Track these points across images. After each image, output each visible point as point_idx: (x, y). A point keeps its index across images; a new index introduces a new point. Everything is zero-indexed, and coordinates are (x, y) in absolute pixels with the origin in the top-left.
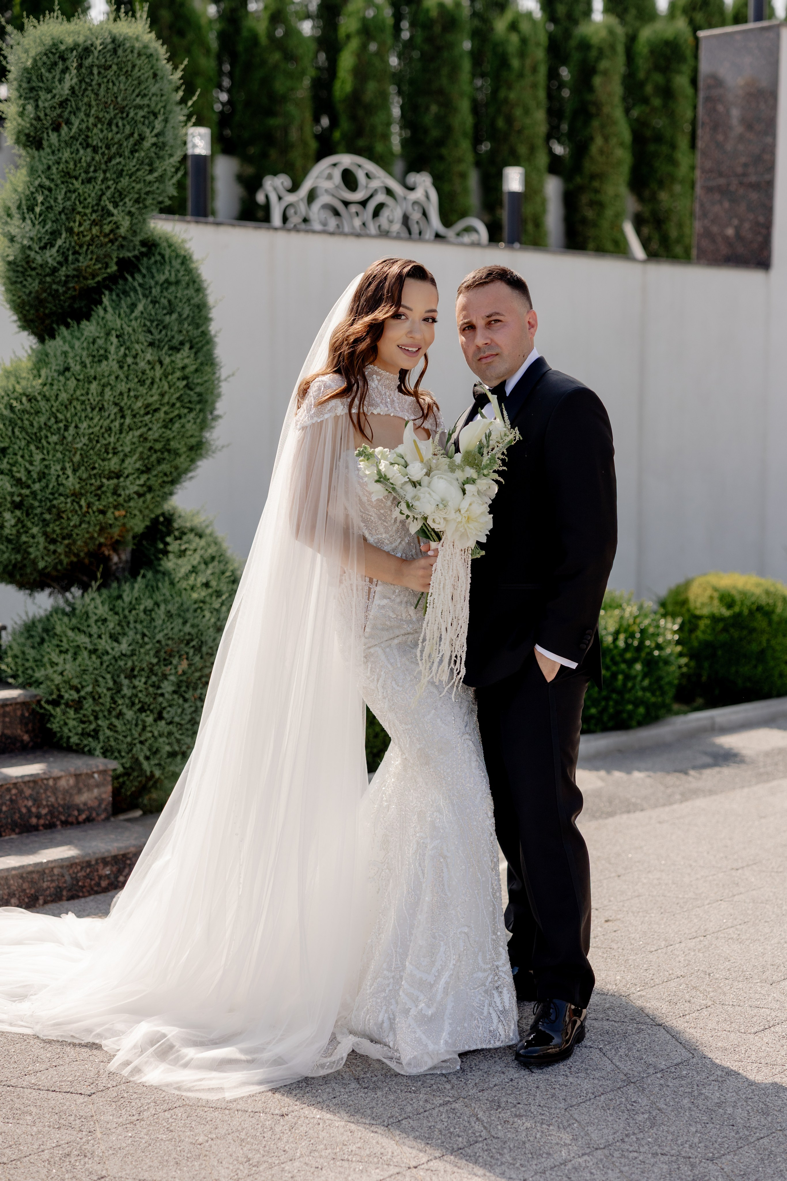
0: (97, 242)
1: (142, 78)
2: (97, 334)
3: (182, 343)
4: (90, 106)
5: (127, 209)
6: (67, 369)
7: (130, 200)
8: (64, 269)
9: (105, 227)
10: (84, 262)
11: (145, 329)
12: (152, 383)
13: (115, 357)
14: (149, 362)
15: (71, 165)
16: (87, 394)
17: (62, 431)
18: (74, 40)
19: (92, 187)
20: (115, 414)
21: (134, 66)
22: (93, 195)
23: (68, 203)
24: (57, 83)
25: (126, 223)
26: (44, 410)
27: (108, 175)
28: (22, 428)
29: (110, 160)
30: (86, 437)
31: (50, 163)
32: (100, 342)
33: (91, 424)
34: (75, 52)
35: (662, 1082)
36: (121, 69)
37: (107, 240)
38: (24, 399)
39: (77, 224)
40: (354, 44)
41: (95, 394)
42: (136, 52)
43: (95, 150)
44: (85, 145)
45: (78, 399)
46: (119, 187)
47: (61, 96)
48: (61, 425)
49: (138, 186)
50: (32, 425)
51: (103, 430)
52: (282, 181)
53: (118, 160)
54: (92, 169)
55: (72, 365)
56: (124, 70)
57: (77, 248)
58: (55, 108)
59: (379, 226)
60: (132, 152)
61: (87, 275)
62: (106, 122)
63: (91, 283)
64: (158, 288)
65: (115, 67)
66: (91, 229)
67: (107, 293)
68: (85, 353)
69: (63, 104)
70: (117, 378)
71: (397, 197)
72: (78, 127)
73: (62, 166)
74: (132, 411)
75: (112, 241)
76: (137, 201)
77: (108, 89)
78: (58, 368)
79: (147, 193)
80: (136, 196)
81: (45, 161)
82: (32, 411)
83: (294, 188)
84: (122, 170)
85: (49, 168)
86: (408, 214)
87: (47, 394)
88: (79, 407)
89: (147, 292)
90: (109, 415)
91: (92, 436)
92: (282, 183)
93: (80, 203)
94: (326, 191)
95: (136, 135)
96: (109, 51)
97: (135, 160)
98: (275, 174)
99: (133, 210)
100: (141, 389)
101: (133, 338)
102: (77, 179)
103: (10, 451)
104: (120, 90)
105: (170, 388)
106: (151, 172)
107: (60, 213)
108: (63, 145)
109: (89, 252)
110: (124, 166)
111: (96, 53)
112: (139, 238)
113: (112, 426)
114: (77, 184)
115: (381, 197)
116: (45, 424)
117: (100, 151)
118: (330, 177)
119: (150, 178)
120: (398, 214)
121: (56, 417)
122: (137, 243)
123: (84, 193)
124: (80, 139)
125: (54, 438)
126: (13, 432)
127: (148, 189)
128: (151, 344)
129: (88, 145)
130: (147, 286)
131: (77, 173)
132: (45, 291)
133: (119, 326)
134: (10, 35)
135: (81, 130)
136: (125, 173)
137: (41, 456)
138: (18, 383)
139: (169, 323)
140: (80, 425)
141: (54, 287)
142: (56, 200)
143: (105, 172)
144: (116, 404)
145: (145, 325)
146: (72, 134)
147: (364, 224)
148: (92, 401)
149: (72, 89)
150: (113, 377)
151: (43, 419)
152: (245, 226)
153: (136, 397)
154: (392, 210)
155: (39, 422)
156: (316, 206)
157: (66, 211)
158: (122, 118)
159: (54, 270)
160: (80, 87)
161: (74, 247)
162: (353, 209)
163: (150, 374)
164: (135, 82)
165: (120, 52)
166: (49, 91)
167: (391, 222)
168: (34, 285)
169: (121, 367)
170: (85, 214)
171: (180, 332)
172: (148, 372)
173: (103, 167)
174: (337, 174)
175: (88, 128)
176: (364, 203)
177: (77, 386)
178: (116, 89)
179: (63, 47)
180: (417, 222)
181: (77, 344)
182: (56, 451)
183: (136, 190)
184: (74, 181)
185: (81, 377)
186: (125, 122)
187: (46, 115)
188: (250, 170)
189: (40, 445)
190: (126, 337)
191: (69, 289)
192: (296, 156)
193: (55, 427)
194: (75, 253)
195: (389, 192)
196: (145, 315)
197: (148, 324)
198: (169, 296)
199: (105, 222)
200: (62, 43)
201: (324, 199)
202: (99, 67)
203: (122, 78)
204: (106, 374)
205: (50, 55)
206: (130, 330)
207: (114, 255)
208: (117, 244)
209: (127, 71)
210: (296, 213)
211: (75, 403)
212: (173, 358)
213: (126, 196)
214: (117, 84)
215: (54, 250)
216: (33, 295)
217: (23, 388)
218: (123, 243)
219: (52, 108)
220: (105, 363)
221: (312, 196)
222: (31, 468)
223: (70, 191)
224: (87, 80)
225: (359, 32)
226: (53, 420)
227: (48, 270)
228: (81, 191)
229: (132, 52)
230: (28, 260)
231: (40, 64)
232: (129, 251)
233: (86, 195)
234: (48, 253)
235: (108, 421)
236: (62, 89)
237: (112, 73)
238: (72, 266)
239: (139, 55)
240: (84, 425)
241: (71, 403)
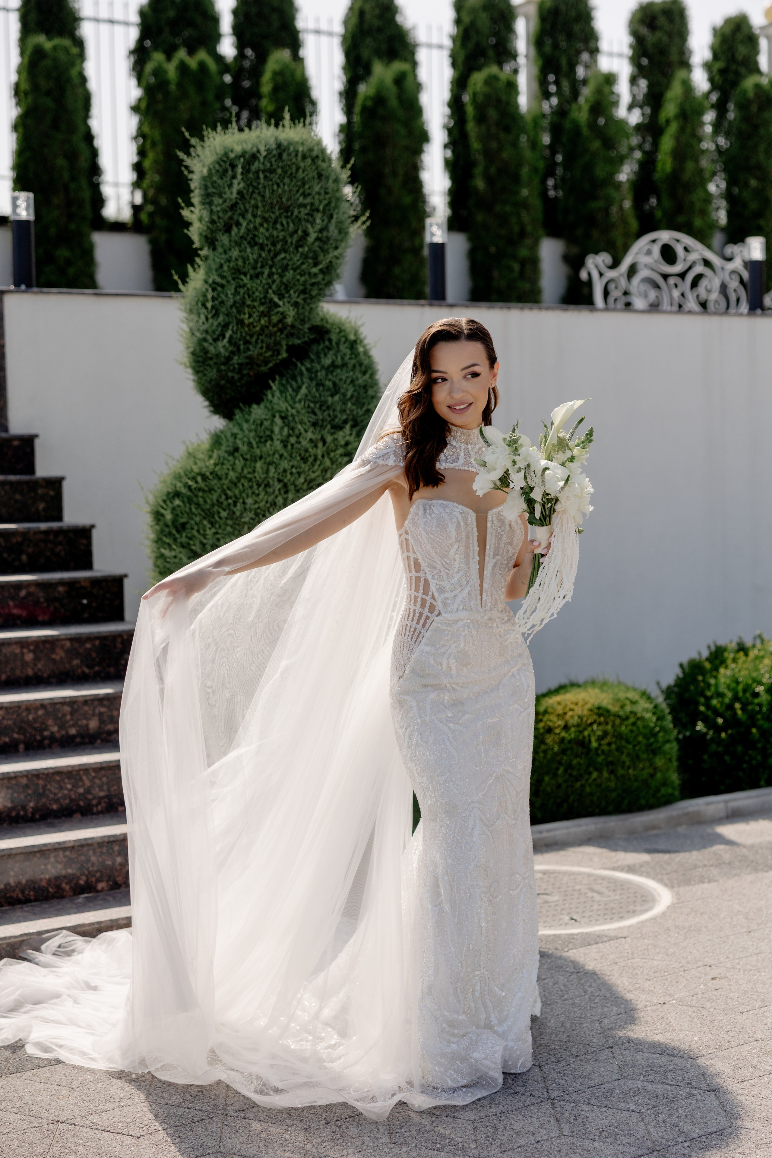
0: (267, 331)
1: (306, 179)
2: (264, 417)
3: (345, 422)
4: (256, 207)
5: (293, 301)
6: (236, 449)
7: (295, 292)
8: (236, 358)
9: (273, 317)
10: (254, 351)
11: (310, 410)
12: (315, 460)
13: (279, 437)
14: (311, 440)
15: (240, 263)
16: (254, 471)
17: (232, 507)
18: (243, 148)
19: (259, 282)
20: (279, 490)
21: (298, 169)
22: (260, 289)
23: (238, 298)
24: (227, 189)
25: (291, 313)
26: (216, 487)
27: (274, 270)
28: (198, 505)
29: (276, 255)
30: (253, 512)
31: (223, 261)
32: (267, 424)
33: (257, 499)
34: (242, 160)
35: (686, 1152)
36: (286, 172)
37: (275, 329)
38: (199, 479)
39: (247, 316)
40: (673, 128)
41: (260, 472)
42: (300, 155)
43: (262, 247)
44: (253, 243)
45: (245, 477)
46: (284, 280)
47: (231, 200)
48: (230, 501)
49: (302, 279)
50: (205, 502)
51: (268, 505)
52: (603, 259)
53: (283, 255)
54: (259, 265)
55: (240, 446)
56: (289, 173)
57: (248, 338)
58: (226, 211)
59: (698, 296)
60: (297, 248)
61: (260, 362)
62: (273, 221)
63: (263, 369)
64: (324, 373)
65: (279, 171)
66: (260, 320)
67: (277, 377)
68: (252, 434)
69: (233, 207)
70: (281, 456)
71: (715, 267)
72: (246, 227)
73: (232, 264)
74: (296, 486)
75: (281, 331)
76: (304, 292)
77: (273, 191)
78: (228, 449)
79: (313, 284)
80: (301, 288)
81: (217, 260)
82: (206, 489)
83: (615, 264)
84: (288, 265)
85: (221, 266)
86: (726, 283)
87: (219, 473)
88: (246, 485)
89: (313, 375)
90: (274, 491)
91: (259, 511)
92: (603, 261)
93: (249, 296)
94: (646, 266)
95: (300, 232)
96: (274, 156)
97: (299, 255)
98: (596, 253)
99: (299, 300)
100: (303, 465)
101: (297, 419)
102: (245, 274)
103: (188, 526)
104: (284, 191)
105: (332, 464)
106: (316, 264)
107: (231, 307)
108: (233, 244)
109: (259, 341)
110: (290, 260)
111: (261, 159)
112: (307, 326)
113: (276, 500)
114: (246, 280)
115: (699, 269)
116: (218, 501)
117: (267, 249)
118: (649, 253)
119: (315, 270)
120: (716, 283)
121: (226, 494)
122: (306, 330)
123: (252, 287)
124: (249, 239)
125: (224, 514)
126: (190, 509)
127: (313, 280)
128: (314, 424)
129: (256, 244)
130: (314, 370)
131: (246, 269)
132: (223, 378)
133: (284, 409)
134: (194, 147)
135: (249, 230)
136: (289, 267)
137: (213, 530)
138: (196, 463)
139: (332, 404)
140: (246, 501)
141: (230, 374)
142: (227, 296)
143: (271, 267)
144: (280, 481)
145: (309, 406)
146: (241, 234)
147: (683, 295)
148: (258, 478)
149: (239, 193)
150: (277, 456)
151: (215, 497)
152: (478, 307)
153: (299, 474)
154: (710, 280)
155: (212, 500)
156: (636, 280)
157: (237, 305)
158: (287, 217)
159: (229, 359)
160: (248, 191)
161: (245, 337)
162: (672, 281)
163: (312, 451)
164: (299, 183)
165: (285, 156)
166: (220, 196)
167: (709, 291)
168: (213, 374)
169: (285, 446)
170: (254, 307)
171: (345, 411)
172: (310, 450)
173: (270, 262)
174: (656, 250)
175: (255, 228)
176: (682, 275)
177: (245, 466)
178: (280, 191)
179: (232, 155)
180: (735, 290)
181: (245, 426)
182: (226, 524)
183: (301, 282)
184: (242, 277)
185: (248, 457)
186: (290, 220)
187: (219, 218)
188: (575, 250)
189: (213, 520)
190: (290, 418)
191: (244, 375)
192: (617, 235)
193: (225, 503)
194: (247, 342)
195: (707, 263)
196: (310, 397)
197: (312, 405)
198: (334, 379)
199: (272, 313)
200: (232, 151)
201: (643, 273)
202: (264, 171)
203: (287, 180)
204: (271, 452)
205: (222, 163)
206: (294, 412)
207: (284, 343)
208: (285, 332)
209: (291, 174)
210: (616, 288)
211: (242, 481)
212: (335, 436)
213: (292, 288)
214: (282, 185)
215: (226, 341)
216: (213, 383)
217: (200, 468)
218: (292, 331)
219: (225, 211)
220: (269, 443)
221: (632, 271)
222: (205, 541)
223: (240, 287)
224: (254, 184)
225: (677, 117)
226: (223, 497)
227: (223, 359)
228: (249, 286)
229: (297, 155)
230: (206, 351)
231: (213, 171)
232: (299, 338)
233: (254, 289)
234: (220, 344)
235: (273, 497)
236: (231, 193)
237: (277, 176)
238: (244, 355)
239: (304, 157)
240: (249, 501)
241: (239, 481)
